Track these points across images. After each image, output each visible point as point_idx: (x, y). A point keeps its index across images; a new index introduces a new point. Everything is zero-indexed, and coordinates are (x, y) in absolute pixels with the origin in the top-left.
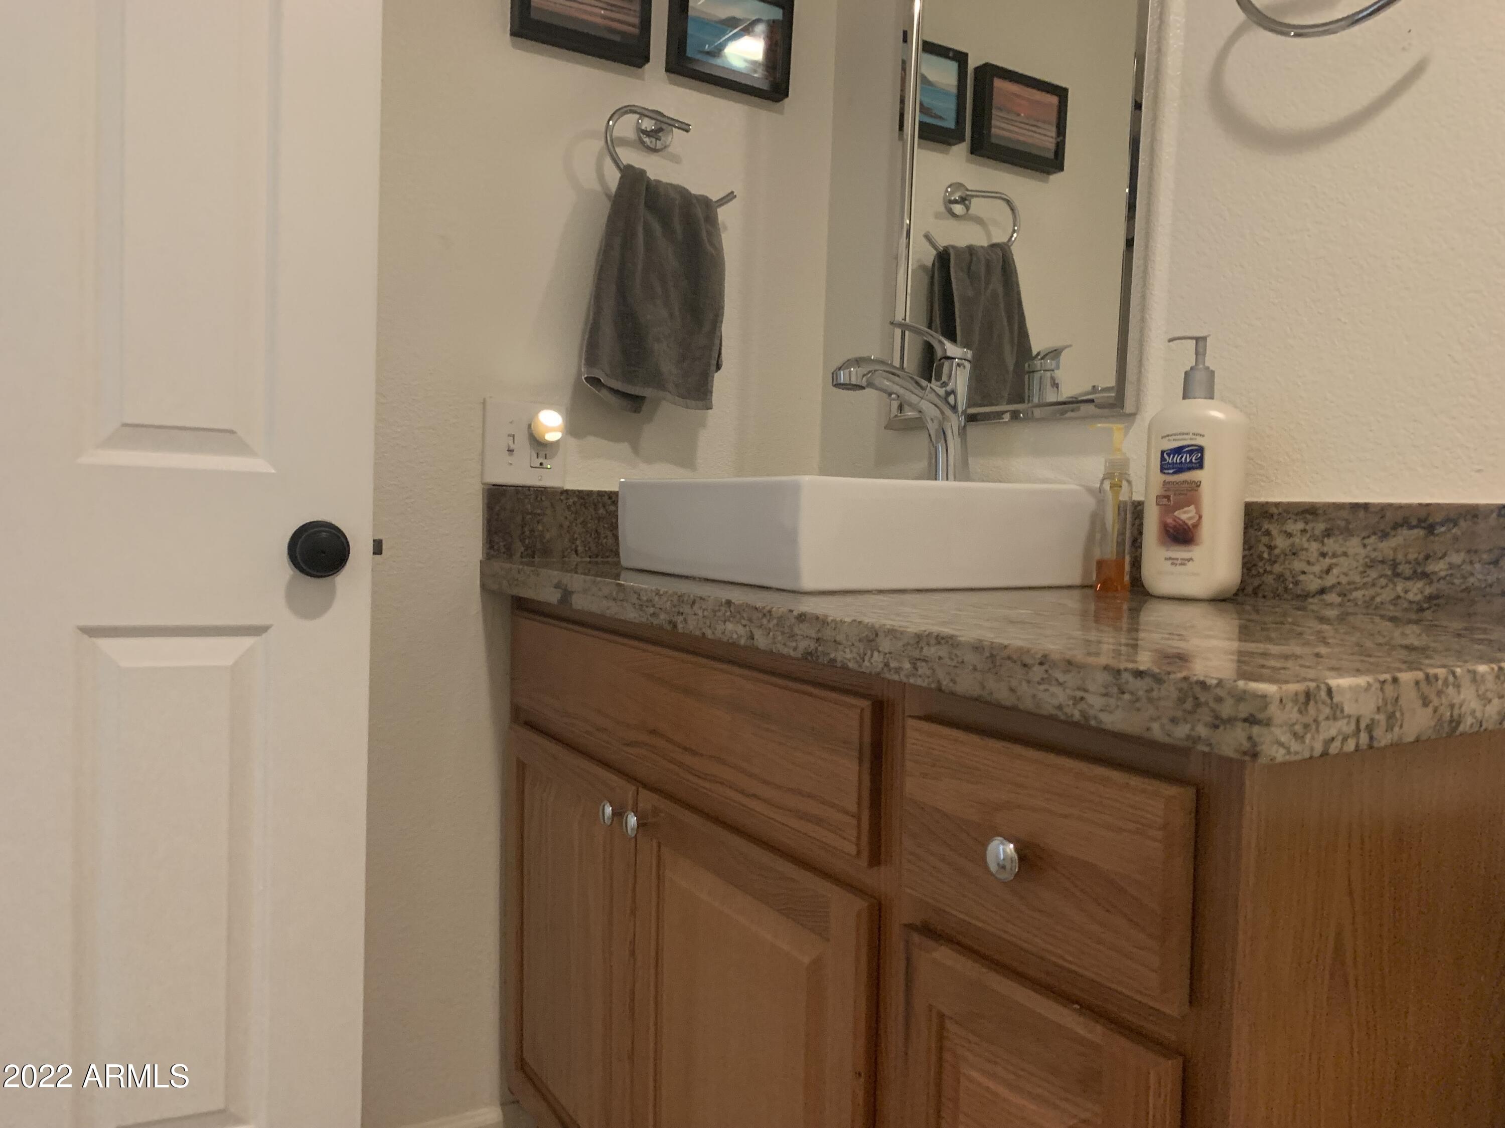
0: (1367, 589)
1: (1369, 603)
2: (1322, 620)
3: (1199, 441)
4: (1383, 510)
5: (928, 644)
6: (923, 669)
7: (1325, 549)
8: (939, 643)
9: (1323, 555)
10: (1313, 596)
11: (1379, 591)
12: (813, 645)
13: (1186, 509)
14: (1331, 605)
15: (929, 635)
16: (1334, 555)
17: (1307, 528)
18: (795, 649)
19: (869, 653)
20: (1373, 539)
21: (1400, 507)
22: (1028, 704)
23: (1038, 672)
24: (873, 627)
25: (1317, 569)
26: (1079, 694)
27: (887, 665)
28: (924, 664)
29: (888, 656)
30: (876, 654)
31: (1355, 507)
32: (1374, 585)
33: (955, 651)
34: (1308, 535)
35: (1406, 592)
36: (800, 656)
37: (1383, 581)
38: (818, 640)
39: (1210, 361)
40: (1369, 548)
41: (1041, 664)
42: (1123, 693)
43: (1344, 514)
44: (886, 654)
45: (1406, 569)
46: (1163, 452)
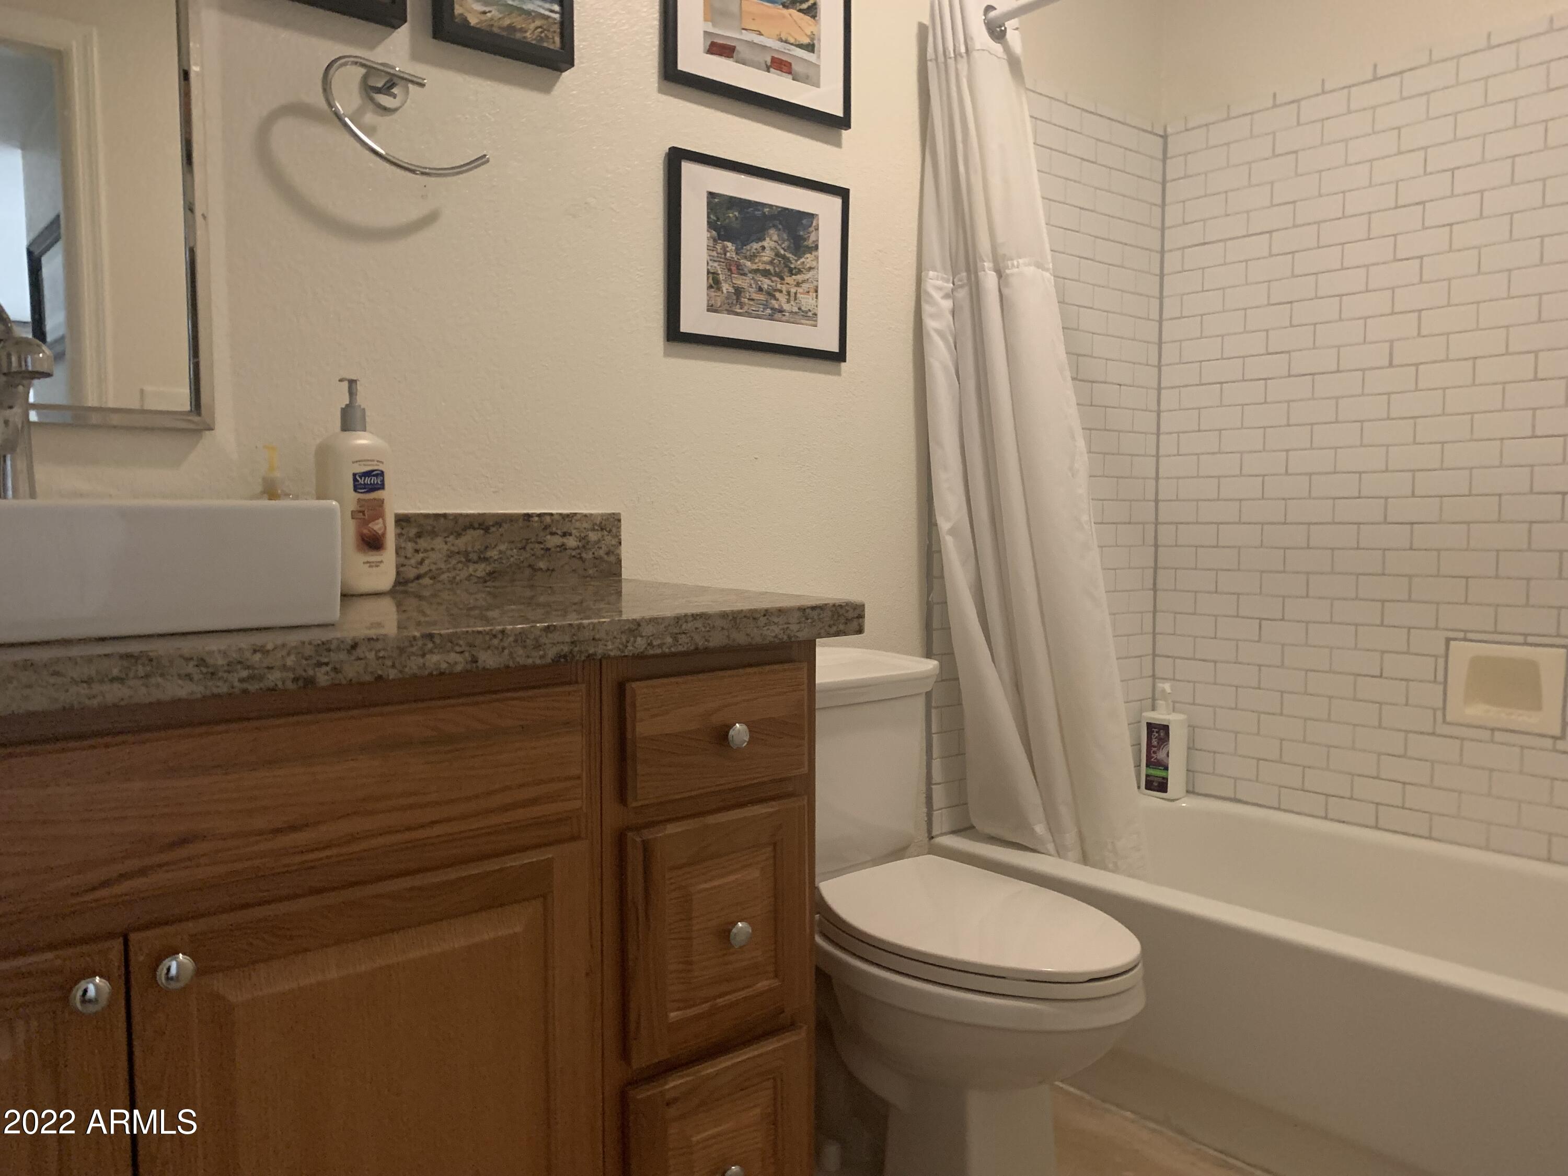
0: (450, 572)
1: (452, 581)
2: (420, 597)
3: (381, 467)
4: (456, 517)
5: (686, 622)
6: (683, 639)
7: (418, 547)
8: (695, 619)
9: (417, 551)
10: (412, 581)
11: (458, 572)
12: (566, 649)
13: (377, 521)
14: (425, 586)
15: (686, 615)
16: (426, 551)
17: (403, 532)
18: (541, 657)
19: (632, 639)
20: (452, 537)
21: (467, 515)
22: (758, 640)
23: (763, 620)
24: (634, 620)
25: (413, 561)
26: (786, 626)
27: (650, 644)
28: (683, 636)
29: (651, 638)
30: (639, 639)
31: (437, 516)
32: (455, 569)
33: (707, 622)
34: (405, 537)
35: (475, 571)
36: (550, 661)
37: (460, 566)
38: (572, 643)
39: (360, 400)
40: (449, 544)
41: (764, 615)
42: (808, 619)
43: (431, 521)
44: (649, 637)
45: (474, 556)
46: (354, 475)
